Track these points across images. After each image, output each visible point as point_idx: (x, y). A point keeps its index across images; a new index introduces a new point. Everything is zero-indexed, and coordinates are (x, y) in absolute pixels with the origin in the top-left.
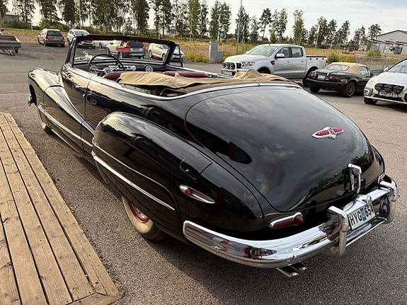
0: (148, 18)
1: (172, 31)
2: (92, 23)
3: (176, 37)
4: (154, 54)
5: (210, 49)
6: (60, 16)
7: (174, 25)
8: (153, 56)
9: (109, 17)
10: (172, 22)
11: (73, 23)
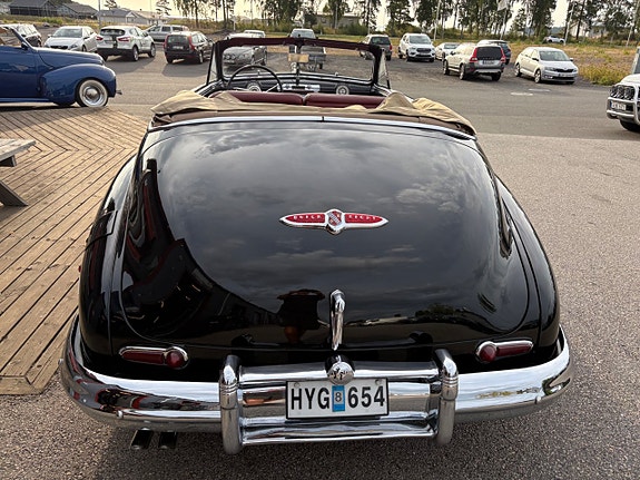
0: (554, 7)
1: (597, 30)
2: (457, 23)
3: (601, 39)
4: (522, 70)
5: (636, 60)
6: (412, 15)
7: (602, 18)
8: (520, 74)
9: (486, 11)
10: (598, 13)
11: (429, 24)
